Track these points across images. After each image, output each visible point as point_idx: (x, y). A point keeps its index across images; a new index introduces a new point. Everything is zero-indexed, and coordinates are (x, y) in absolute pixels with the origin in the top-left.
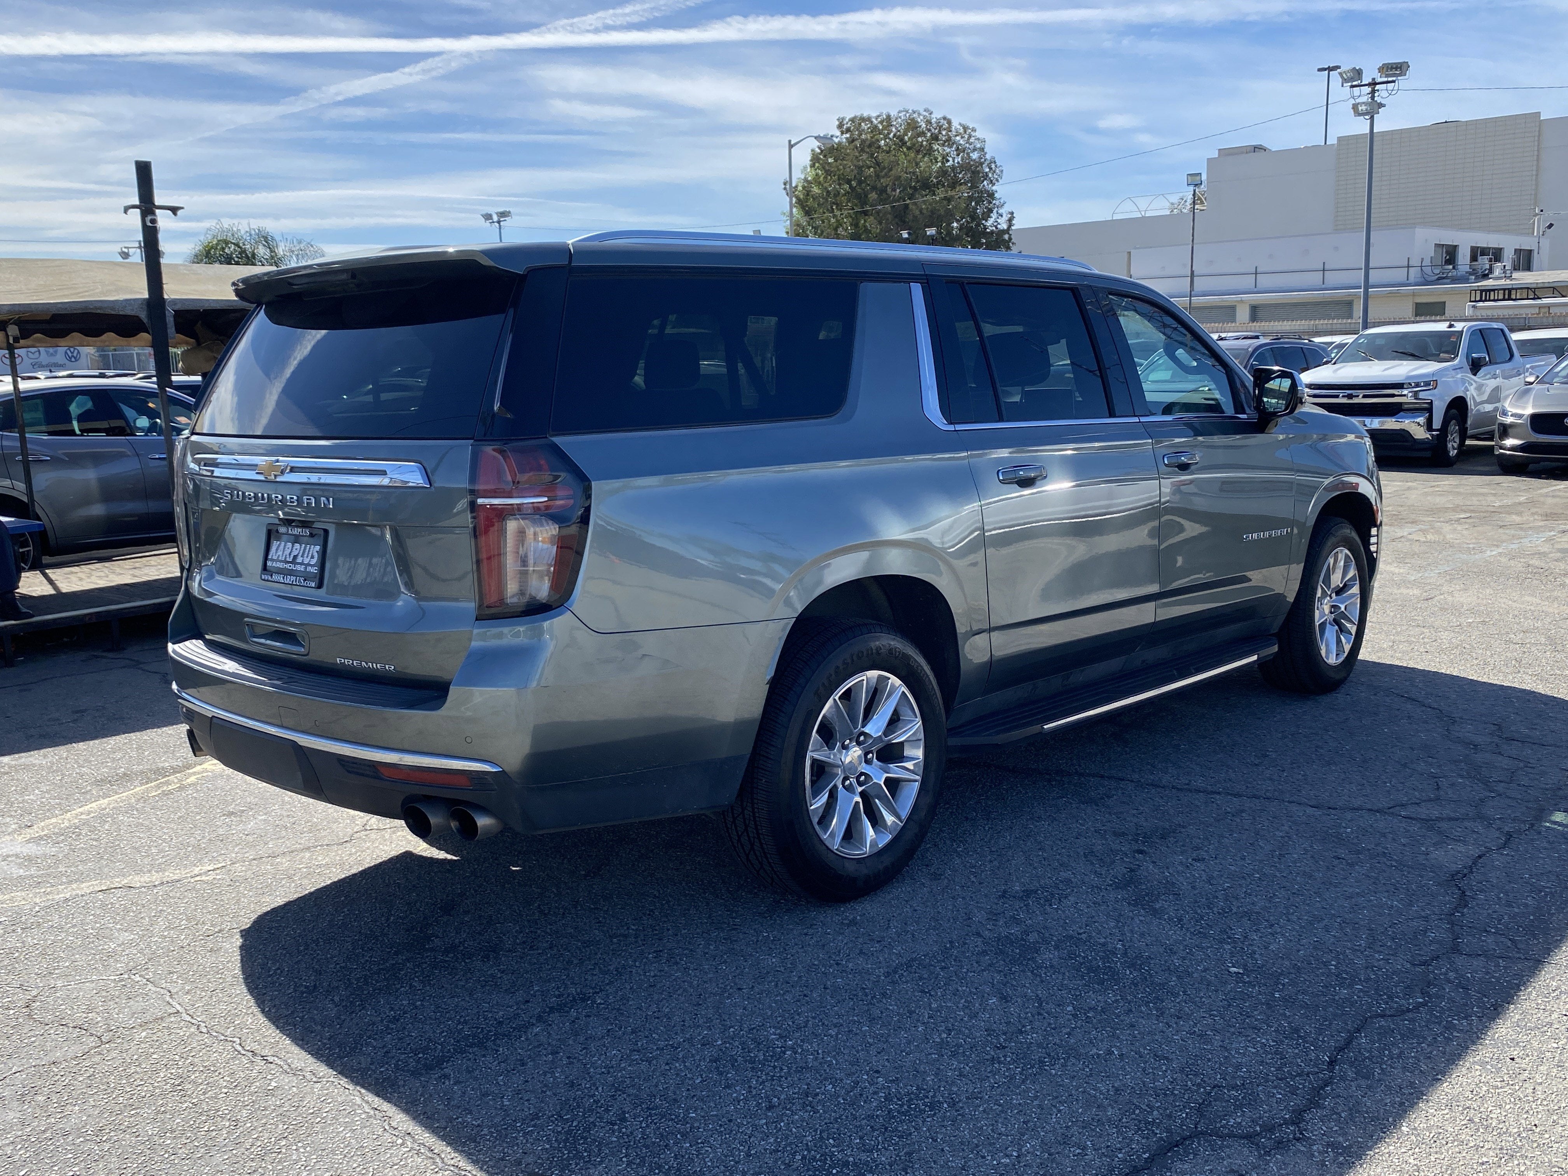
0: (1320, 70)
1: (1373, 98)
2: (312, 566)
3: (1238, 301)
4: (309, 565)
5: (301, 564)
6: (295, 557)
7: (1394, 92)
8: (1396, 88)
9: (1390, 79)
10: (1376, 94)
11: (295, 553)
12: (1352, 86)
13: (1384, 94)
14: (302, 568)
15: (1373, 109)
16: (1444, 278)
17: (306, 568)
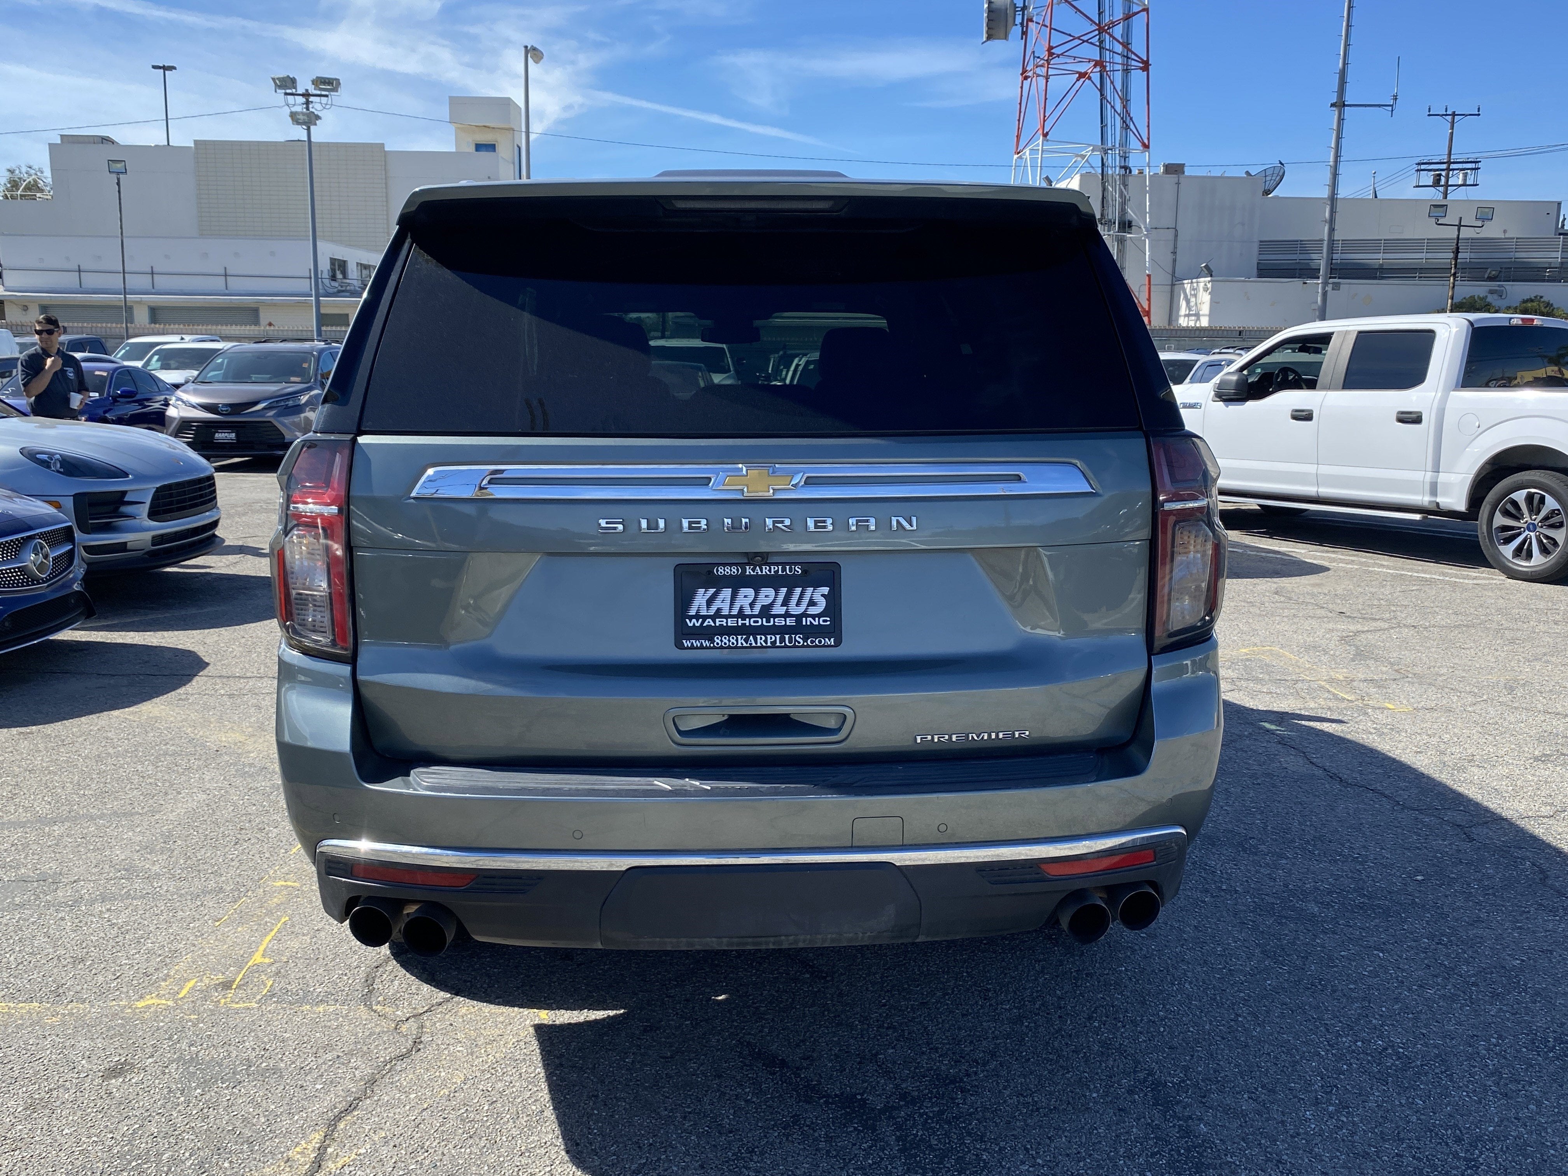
0: (154, 67)
1: (307, 109)
2: (815, 616)
3: (137, 302)
4: (804, 615)
5: (785, 615)
6: (768, 607)
7: (328, 107)
8: (329, 102)
9: (324, 93)
10: (311, 106)
11: (764, 601)
12: (286, 94)
13: (318, 106)
14: (790, 621)
15: (309, 120)
16: (343, 291)
17: (798, 621)
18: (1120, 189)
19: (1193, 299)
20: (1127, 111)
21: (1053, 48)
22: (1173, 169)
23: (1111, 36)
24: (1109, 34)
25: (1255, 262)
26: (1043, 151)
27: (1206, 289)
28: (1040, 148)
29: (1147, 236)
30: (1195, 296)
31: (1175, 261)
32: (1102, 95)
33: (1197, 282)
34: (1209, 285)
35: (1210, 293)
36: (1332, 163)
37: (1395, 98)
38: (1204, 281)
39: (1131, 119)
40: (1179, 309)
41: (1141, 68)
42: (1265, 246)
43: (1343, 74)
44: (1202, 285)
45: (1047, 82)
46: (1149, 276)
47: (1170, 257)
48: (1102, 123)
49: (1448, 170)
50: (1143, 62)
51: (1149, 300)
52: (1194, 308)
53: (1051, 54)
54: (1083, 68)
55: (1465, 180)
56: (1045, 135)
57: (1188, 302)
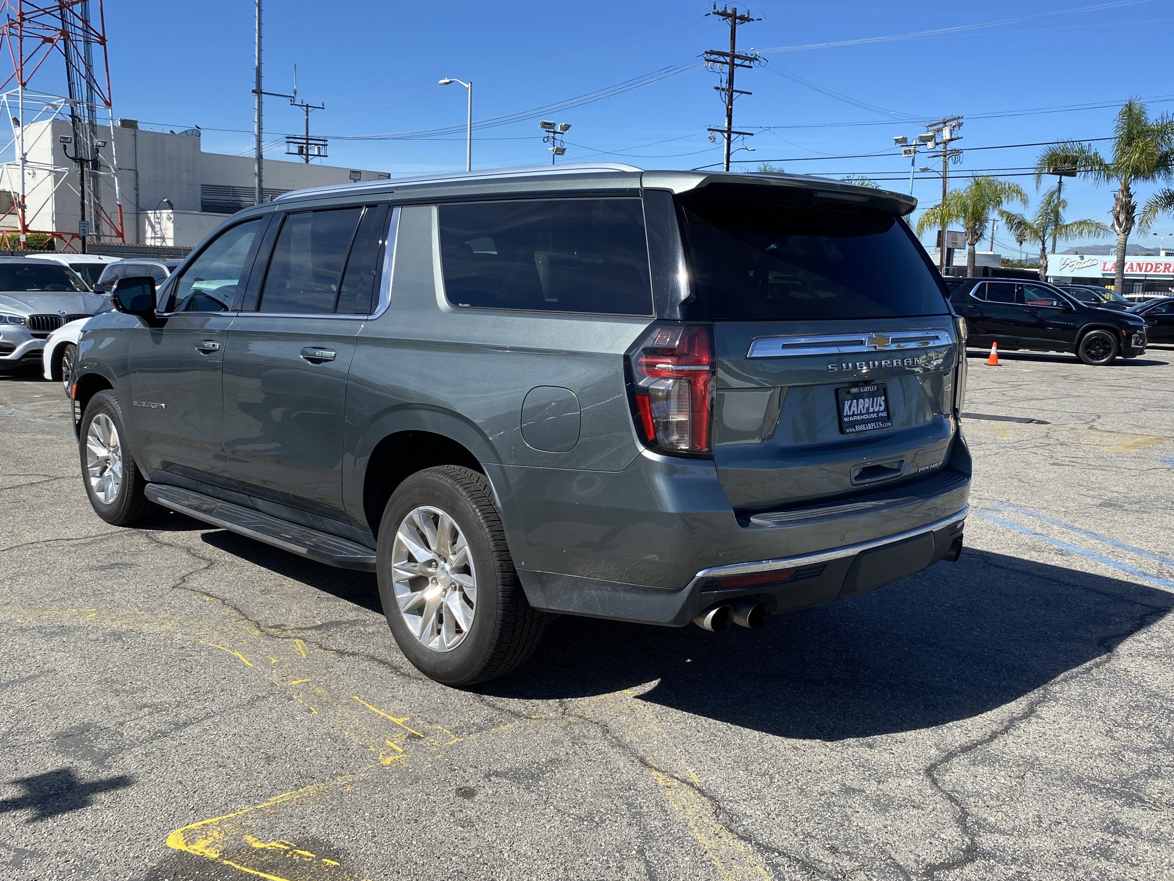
2: (882, 412)
4: (879, 412)
5: (874, 412)
6: (868, 409)
11: (867, 406)
14: (875, 415)
17: (878, 415)
18: (90, 136)
19: (157, 226)
20: (90, 74)
21: (24, 14)
22: (129, 124)
23: (71, 11)
24: (69, 9)
25: (199, 201)
26: (22, 98)
27: (169, 219)
28: (20, 95)
29: (115, 174)
30: (160, 223)
31: (137, 195)
32: (67, 58)
33: (160, 213)
34: (172, 216)
35: (173, 222)
36: (256, 133)
37: (295, 93)
38: (166, 213)
39: (95, 81)
40: (145, 232)
41: (98, 42)
42: (206, 188)
43: (259, 70)
44: (165, 216)
45: (21, 41)
46: (120, 206)
47: (133, 192)
48: (69, 81)
49: (308, 144)
50: (100, 37)
51: (121, 224)
52: (159, 233)
53: (23, 19)
54: (48, 34)
55: (319, 152)
56: (24, 85)
57: (153, 227)
